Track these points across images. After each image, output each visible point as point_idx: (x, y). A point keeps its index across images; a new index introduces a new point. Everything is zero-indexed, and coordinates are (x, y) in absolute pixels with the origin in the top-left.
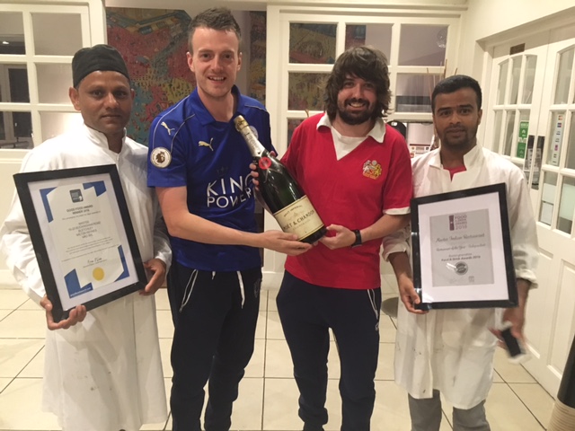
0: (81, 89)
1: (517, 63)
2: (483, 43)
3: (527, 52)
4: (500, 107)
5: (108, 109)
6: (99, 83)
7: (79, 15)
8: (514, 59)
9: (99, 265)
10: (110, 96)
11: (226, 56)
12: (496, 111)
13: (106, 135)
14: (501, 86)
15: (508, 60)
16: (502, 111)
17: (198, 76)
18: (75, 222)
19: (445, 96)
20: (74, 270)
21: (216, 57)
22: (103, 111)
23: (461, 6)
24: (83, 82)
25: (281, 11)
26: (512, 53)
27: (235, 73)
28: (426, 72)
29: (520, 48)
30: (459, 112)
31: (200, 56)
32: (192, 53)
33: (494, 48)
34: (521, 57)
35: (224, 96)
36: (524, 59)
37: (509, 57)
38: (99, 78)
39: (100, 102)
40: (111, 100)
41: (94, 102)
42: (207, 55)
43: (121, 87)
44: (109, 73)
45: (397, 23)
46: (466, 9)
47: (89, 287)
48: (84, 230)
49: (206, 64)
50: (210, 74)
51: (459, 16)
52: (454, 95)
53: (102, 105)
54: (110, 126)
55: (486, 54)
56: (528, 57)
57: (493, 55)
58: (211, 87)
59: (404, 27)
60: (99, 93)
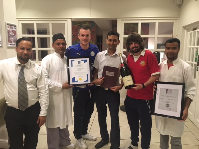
0: (54, 43)
1: (195, 33)
2: (185, 28)
3: (197, 30)
4: (190, 47)
5: (61, 48)
6: (59, 42)
7: (64, 24)
8: (194, 32)
9: (81, 77)
10: (61, 45)
11: (87, 36)
12: (189, 48)
13: (60, 54)
14: (190, 40)
15: (192, 32)
16: (190, 48)
17: (81, 40)
18: (78, 67)
19: (169, 44)
20: (75, 77)
21: (85, 36)
22: (59, 48)
23: (177, 16)
24: (55, 42)
25: (121, 20)
26: (193, 30)
27: (89, 39)
28: (166, 36)
29: (195, 29)
30: (172, 49)
31: (81, 36)
32: (79, 35)
33: (188, 29)
34: (196, 31)
35: (87, 45)
36: (197, 32)
37: (192, 31)
38: (59, 41)
39: (59, 46)
40: (61, 46)
41: (58, 46)
42: (83, 35)
43: (63, 43)
44: (61, 39)
45: (157, 22)
46: (179, 17)
47: (77, 81)
48: (79, 69)
49: (83, 38)
50: (84, 40)
51: (177, 19)
52: (171, 44)
53: (59, 47)
54: (61, 52)
55: (186, 31)
56: (198, 31)
57: (188, 31)
58: (84, 43)
59: (159, 23)
60: (59, 44)
